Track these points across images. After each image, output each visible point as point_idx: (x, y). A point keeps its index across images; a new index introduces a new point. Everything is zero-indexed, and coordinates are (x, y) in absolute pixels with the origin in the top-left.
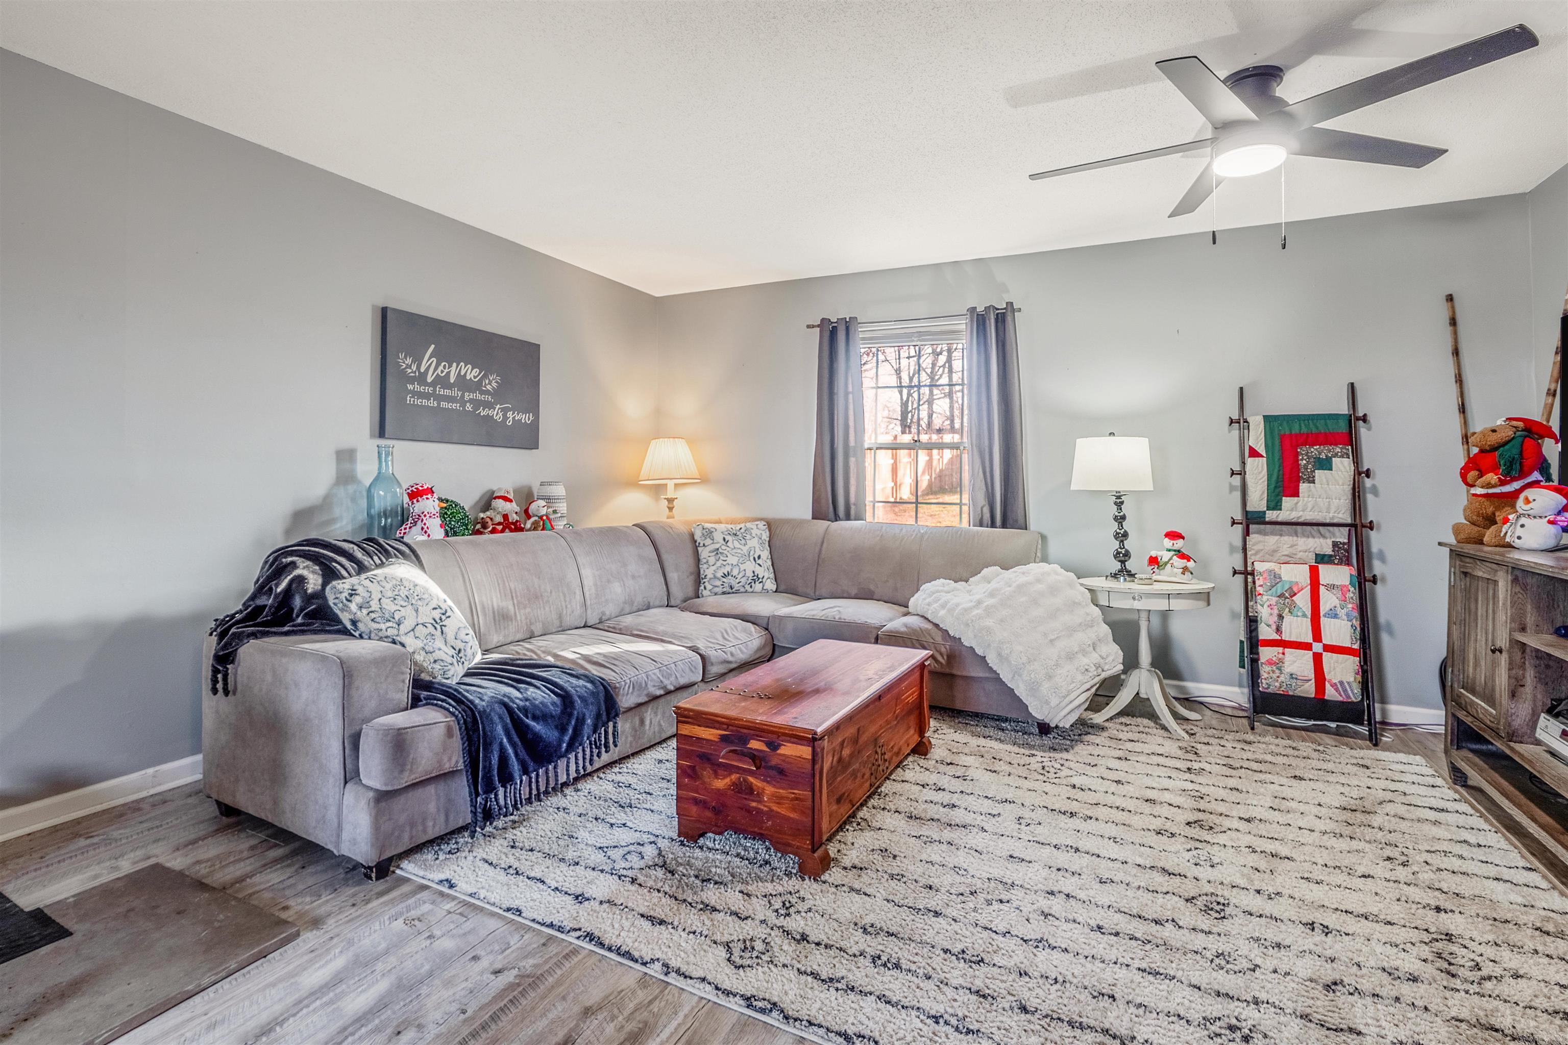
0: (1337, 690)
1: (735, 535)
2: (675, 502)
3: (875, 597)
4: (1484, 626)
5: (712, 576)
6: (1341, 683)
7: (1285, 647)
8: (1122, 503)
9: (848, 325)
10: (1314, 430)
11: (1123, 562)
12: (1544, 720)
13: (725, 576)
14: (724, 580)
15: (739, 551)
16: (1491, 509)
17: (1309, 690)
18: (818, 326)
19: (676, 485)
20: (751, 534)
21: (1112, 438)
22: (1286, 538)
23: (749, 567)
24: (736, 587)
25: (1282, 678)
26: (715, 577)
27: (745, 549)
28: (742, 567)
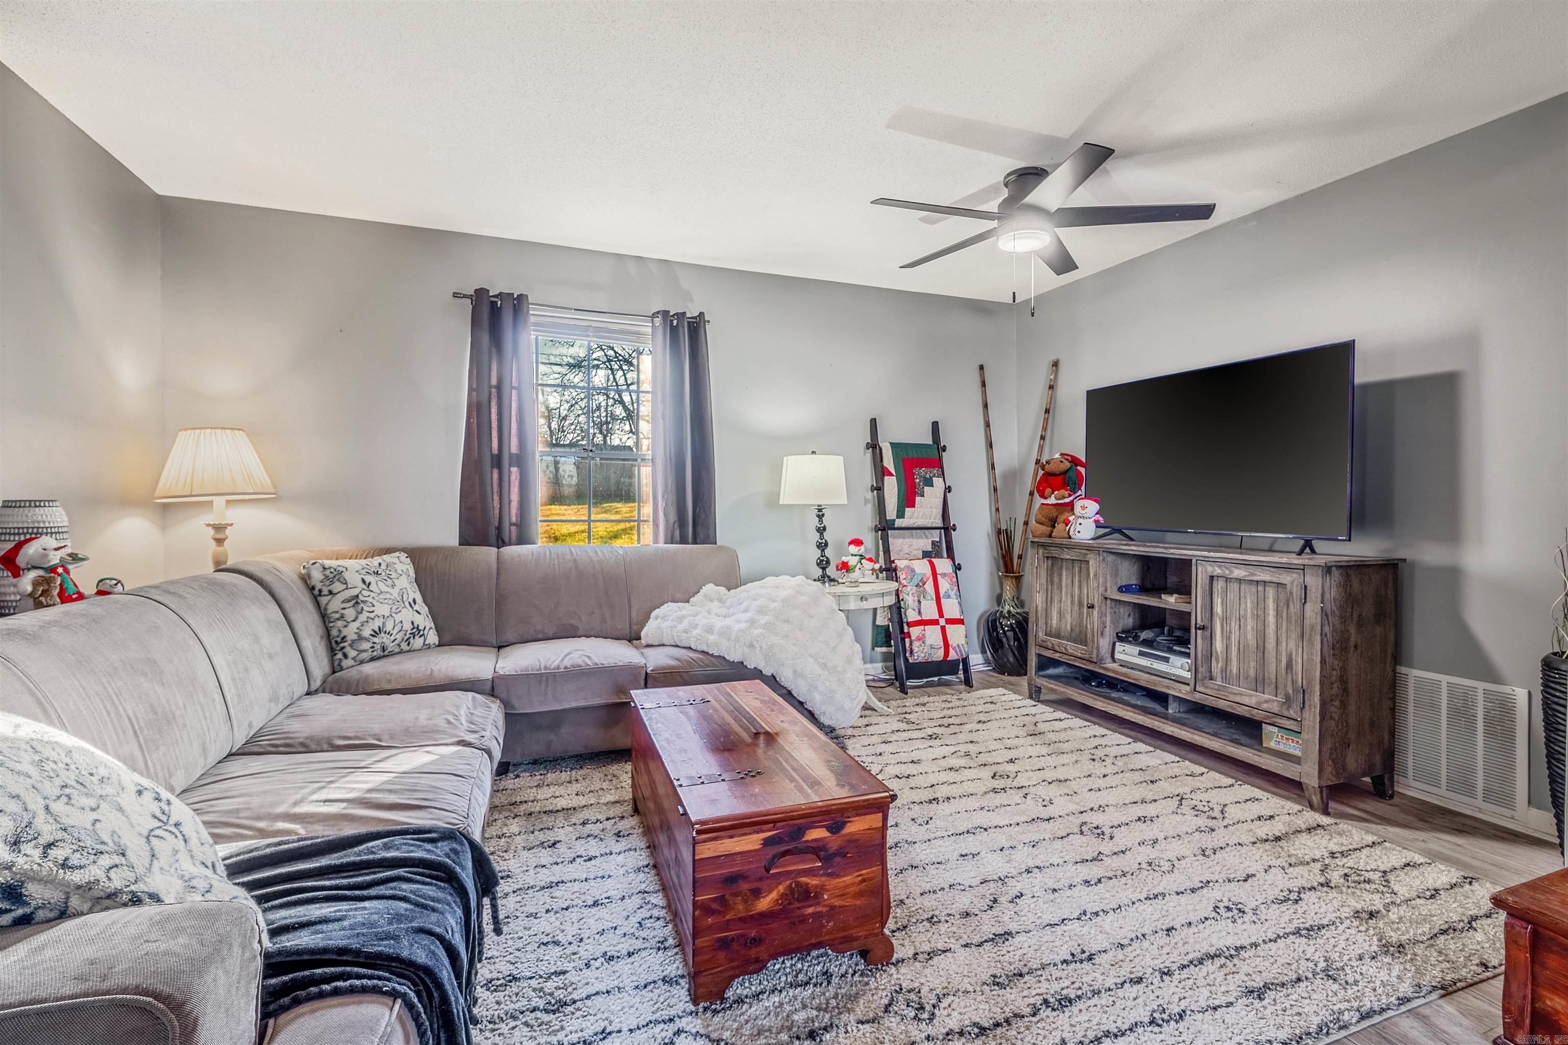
0: (956, 652)
1: (377, 573)
2: (228, 531)
3: (581, 632)
4: (1069, 592)
5: (355, 637)
6: (958, 646)
7: (925, 625)
8: (823, 515)
9: (518, 303)
10: (921, 456)
11: (824, 569)
12: (1119, 647)
13: (375, 634)
14: (375, 640)
15: (388, 596)
16: (1055, 515)
17: (939, 655)
18: (470, 297)
19: (228, 502)
20: (396, 571)
21: (814, 456)
22: (907, 540)
23: (407, 617)
24: (391, 647)
25: (926, 650)
26: (361, 638)
27: (395, 592)
28: (398, 618)
